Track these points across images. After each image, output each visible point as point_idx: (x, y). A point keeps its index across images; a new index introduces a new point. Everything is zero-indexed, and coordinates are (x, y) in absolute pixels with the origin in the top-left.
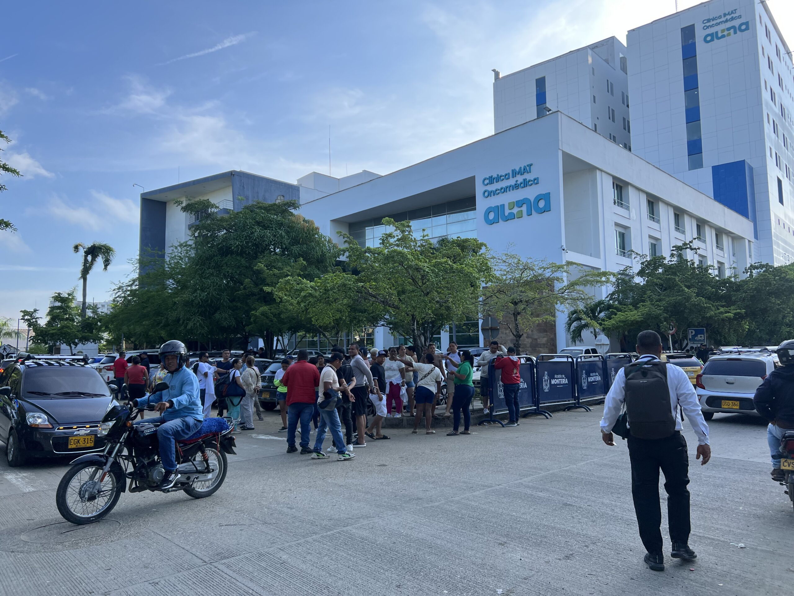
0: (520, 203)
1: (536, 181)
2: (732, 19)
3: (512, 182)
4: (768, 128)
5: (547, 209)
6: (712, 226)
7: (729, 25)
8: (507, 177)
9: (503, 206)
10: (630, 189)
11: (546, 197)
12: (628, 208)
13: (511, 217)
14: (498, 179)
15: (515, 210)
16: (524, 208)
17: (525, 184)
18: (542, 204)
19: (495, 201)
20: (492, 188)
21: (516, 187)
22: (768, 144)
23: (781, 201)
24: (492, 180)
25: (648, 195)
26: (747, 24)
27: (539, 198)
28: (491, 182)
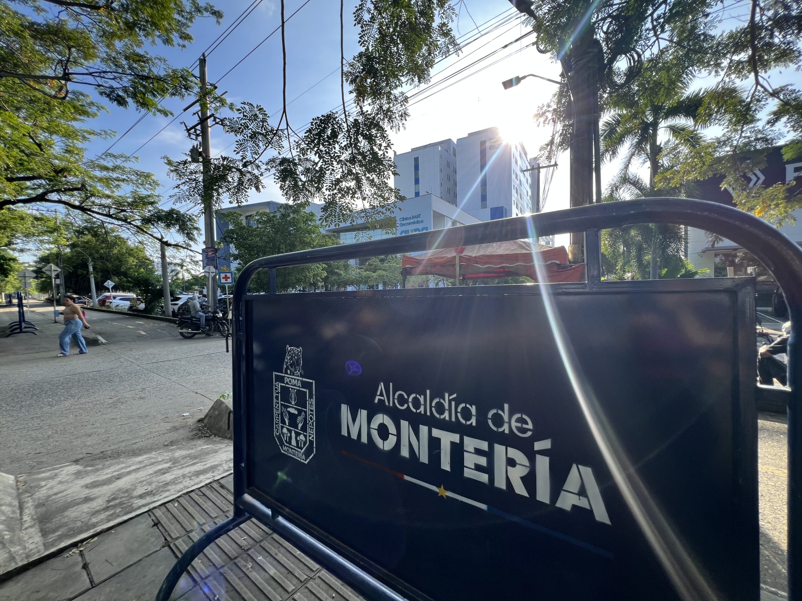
0: (415, 230)
1: (422, 221)
8: (410, 218)
9: (408, 231)
10: (457, 223)
11: (426, 228)
14: (406, 219)
17: (418, 222)
19: (405, 228)
20: (403, 222)
21: (414, 223)
22: (513, 199)
24: (403, 219)
27: (423, 229)
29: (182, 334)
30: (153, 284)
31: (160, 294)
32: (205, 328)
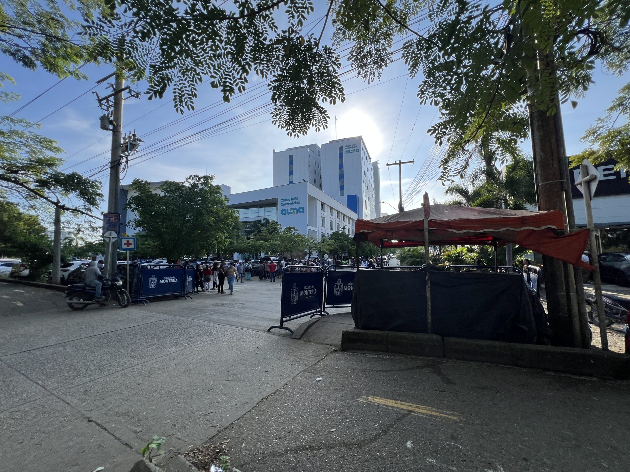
0: (294, 209)
1: (299, 203)
2: (354, 147)
3: (291, 202)
4: (363, 184)
5: (303, 212)
6: (347, 216)
7: (353, 149)
8: (289, 200)
9: (288, 209)
10: (325, 205)
11: (303, 208)
12: (324, 211)
13: (291, 213)
14: (286, 200)
15: (292, 211)
16: (295, 211)
17: (296, 203)
18: (301, 210)
19: (285, 207)
20: (283, 203)
21: (293, 203)
22: (363, 190)
23: (366, 208)
24: (284, 200)
25: (330, 207)
26: (358, 149)
27: (300, 208)
28: (284, 201)
29: (70, 305)
30: (42, 249)
31: (49, 260)
32: (101, 298)
